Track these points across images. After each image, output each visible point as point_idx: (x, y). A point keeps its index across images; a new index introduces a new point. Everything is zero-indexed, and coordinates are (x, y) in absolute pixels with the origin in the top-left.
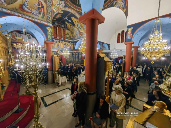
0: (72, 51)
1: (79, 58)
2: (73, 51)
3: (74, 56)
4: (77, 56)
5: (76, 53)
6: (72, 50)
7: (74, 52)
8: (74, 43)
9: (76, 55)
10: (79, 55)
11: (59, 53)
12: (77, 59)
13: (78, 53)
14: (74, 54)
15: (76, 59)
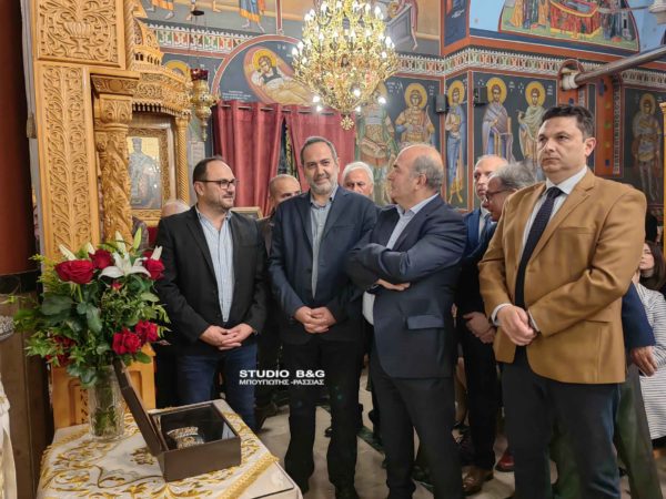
0: (422, 68)
3: (452, 121)
4: (495, 116)
5: (482, 75)
6: (427, 50)
7: (461, 76)
9: (481, 105)
10: (516, 104)
11: (256, 80)
13: (506, 77)
14: (459, 93)
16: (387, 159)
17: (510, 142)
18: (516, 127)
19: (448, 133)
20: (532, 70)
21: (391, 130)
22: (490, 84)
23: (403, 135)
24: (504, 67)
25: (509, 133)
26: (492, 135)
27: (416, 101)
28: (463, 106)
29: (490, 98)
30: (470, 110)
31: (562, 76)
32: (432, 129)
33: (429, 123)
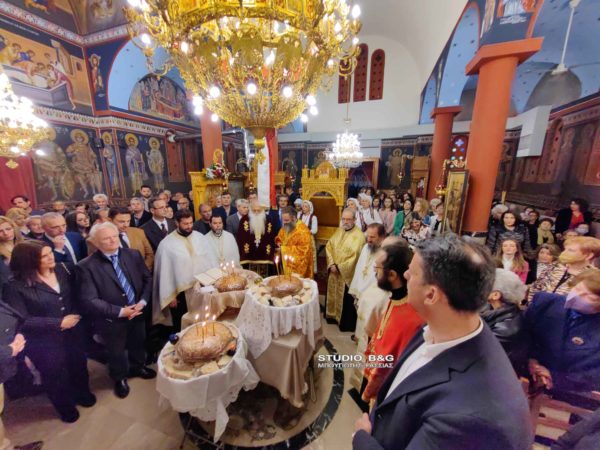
0: (82, 121)
1: (147, 169)
2: (97, 123)
5: (121, 132)
6: (83, 111)
7: (109, 130)
8: (95, 60)
12: (133, 176)
15: (126, 173)
16: (63, 172)
17: (143, 166)
18: (145, 159)
19: (106, 159)
20: (151, 132)
21: (64, 155)
22: (127, 137)
23: (74, 159)
24: (134, 128)
25: (142, 161)
26: (132, 162)
27: (80, 140)
28: (113, 147)
29: (128, 144)
30: (117, 149)
31: (167, 136)
32: (95, 156)
33: (92, 153)
